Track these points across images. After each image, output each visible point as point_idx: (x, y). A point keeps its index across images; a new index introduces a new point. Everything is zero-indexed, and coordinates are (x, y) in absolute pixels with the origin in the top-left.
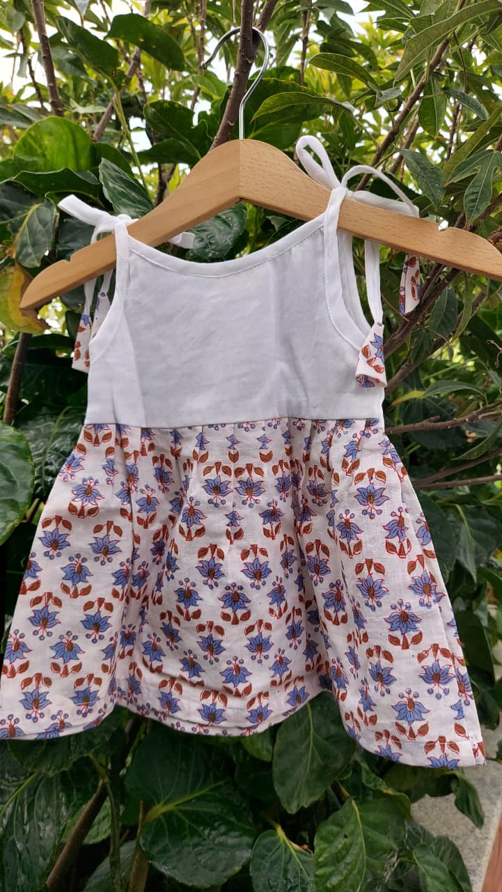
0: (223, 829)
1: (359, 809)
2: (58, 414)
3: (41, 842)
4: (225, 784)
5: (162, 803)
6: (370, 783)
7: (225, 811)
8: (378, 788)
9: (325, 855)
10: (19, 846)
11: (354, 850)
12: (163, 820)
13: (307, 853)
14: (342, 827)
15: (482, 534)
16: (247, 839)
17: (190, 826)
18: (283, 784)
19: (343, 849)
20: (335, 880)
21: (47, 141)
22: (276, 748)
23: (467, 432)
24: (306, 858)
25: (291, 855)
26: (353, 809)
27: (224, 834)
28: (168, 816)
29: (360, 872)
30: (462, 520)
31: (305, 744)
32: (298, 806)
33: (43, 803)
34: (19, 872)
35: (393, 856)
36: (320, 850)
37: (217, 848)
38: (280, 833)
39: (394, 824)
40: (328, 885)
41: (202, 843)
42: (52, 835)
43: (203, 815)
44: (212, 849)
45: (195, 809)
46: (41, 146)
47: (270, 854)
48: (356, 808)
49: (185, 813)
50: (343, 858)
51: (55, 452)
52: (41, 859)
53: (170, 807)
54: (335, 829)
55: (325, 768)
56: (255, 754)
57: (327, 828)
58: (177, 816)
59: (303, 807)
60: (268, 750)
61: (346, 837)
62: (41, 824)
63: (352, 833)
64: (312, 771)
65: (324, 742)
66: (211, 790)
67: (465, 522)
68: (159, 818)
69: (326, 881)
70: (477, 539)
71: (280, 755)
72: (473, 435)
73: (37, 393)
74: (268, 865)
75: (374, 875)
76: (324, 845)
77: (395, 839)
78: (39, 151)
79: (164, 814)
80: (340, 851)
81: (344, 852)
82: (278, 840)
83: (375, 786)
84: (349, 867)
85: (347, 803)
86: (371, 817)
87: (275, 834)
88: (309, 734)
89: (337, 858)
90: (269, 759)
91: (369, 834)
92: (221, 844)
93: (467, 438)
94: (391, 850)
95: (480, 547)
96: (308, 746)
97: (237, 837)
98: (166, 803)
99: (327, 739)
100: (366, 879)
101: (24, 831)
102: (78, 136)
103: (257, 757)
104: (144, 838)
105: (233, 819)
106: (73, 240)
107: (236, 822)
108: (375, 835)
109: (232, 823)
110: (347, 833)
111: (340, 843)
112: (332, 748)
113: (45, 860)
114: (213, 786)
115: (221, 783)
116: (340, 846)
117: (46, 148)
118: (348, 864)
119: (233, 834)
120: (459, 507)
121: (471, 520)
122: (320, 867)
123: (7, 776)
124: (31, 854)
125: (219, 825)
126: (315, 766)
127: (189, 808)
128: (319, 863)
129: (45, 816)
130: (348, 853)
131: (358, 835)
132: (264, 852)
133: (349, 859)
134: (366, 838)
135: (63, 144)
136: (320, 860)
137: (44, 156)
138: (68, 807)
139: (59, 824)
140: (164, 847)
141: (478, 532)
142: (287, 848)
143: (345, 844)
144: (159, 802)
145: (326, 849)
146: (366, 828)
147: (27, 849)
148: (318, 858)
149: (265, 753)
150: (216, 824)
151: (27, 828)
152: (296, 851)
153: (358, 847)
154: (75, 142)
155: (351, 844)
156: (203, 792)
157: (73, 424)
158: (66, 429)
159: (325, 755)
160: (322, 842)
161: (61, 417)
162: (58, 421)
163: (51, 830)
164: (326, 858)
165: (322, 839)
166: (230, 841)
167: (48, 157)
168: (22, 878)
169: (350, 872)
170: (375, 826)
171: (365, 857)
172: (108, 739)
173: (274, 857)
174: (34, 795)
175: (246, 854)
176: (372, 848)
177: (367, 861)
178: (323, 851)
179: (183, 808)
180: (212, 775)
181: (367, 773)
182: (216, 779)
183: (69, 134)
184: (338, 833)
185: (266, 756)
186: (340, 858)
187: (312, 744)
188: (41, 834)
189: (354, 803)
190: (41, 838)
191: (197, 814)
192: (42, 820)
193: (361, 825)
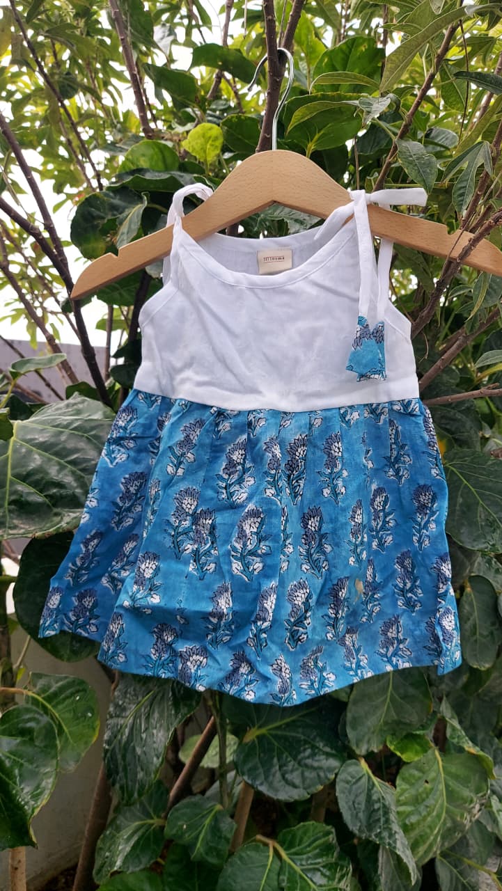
0: (309, 752)
1: (442, 760)
3: (155, 745)
5: (257, 727)
6: (455, 738)
7: (313, 736)
8: (461, 744)
9: (406, 795)
10: (139, 751)
11: (434, 796)
12: (256, 742)
13: (390, 789)
14: (423, 773)
17: (278, 748)
18: (355, 728)
19: (423, 792)
20: (414, 819)
25: (374, 785)
26: (436, 758)
27: (310, 757)
28: (261, 738)
29: (439, 816)
31: (382, 699)
33: (157, 716)
34: (139, 769)
35: (474, 807)
36: (402, 789)
37: (302, 768)
38: (364, 765)
39: (477, 779)
40: (407, 822)
41: (289, 764)
42: (163, 740)
43: (291, 740)
44: (296, 769)
45: (285, 733)
47: (354, 780)
48: (439, 758)
49: (275, 737)
50: (424, 800)
52: (155, 759)
53: (263, 731)
54: (417, 773)
57: (409, 772)
58: (268, 739)
59: (372, 751)
61: (427, 782)
62: (155, 731)
63: (434, 780)
64: (386, 723)
65: (399, 700)
69: (406, 818)
71: (355, 703)
75: (454, 821)
76: (405, 786)
77: (477, 793)
79: (258, 737)
80: (420, 794)
81: (424, 796)
82: (361, 771)
84: (428, 809)
85: (430, 752)
86: (453, 769)
87: (358, 765)
88: (387, 691)
89: (417, 799)
91: (450, 783)
92: (307, 765)
94: (472, 803)
96: (386, 699)
97: (320, 761)
98: (260, 727)
99: (404, 698)
100: (444, 823)
101: (142, 739)
105: (319, 745)
107: (321, 748)
108: (456, 785)
109: (317, 748)
110: (428, 780)
111: (422, 786)
113: (158, 758)
116: (420, 790)
118: (427, 807)
122: (401, 805)
123: (128, 696)
124: (148, 756)
125: (306, 749)
126: (389, 720)
127: (279, 733)
128: (401, 801)
129: (158, 725)
130: (428, 797)
131: (439, 783)
132: (349, 778)
133: (428, 802)
134: (447, 786)
136: (402, 798)
138: (175, 717)
140: (254, 766)
142: (370, 778)
143: (426, 789)
144: (254, 726)
145: (407, 789)
146: (448, 778)
147: (144, 752)
148: (399, 796)
150: (302, 748)
151: (144, 736)
152: (379, 783)
153: (439, 793)
155: (432, 789)
156: (293, 718)
159: (400, 711)
160: (404, 783)
164: (407, 798)
165: (403, 779)
166: (314, 763)
168: (141, 775)
169: (429, 814)
170: (456, 777)
171: (445, 803)
176: (453, 797)
177: (447, 807)
178: (404, 791)
179: (274, 732)
184: (419, 778)
186: (420, 800)
187: (388, 700)
188: (155, 739)
189: (437, 753)
190: (154, 742)
191: (286, 738)
192: (156, 728)
193: (443, 775)
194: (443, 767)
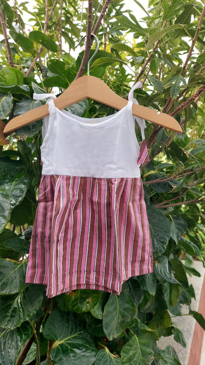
0: (84, 349)
1: (138, 339)
2: (13, 181)
3: (10, 358)
4: (84, 332)
5: (59, 340)
6: (142, 327)
7: (85, 343)
8: (145, 329)
9: (125, 359)
11: (137, 356)
12: (60, 347)
13: (118, 358)
14: (132, 346)
15: (180, 227)
16: (94, 353)
17: (70, 349)
18: (107, 328)
19: (132, 355)
21: (7, 76)
22: (104, 313)
23: (173, 186)
24: (118, 360)
25: (112, 359)
26: (135, 338)
27: (85, 352)
28: (62, 345)
29: (139, 364)
30: (172, 221)
31: (116, 311)
32: (113, 338)
33: (10, 342)
35: (152, 356)
36: (123, 357)
37: (82, 357)
38: (107, 350)
39: (152, 343)
41: (76, 356)
42: (14, 354)
43: (76, 344)
44: (80, 358)
45: (72, 342)
46: (4, 78)
47: (103, 359)
48: (137, 338)
49: (68, 344)
50: (133, 359)
51: (13, 196)
53: (62, 342)
54: (129, 348)
55: (123, 322)
56: (96, 317)
57: (126, 347)
58: (65, 345)
59: (115, 338)
60: (101, 315)
61: (133, 350)
62: (9, 350)
63: (136, 349)
64: (118, 323)
65: (123, 311)
66: (79, 334)
67: (173, 221)
68: (58, 347)
70: (178, 229)
71: (106, 316)
72: (175, 187)
73: (4, 174)
74: (102, 363)
76: (125, 355)
77: (153, 349)
78: (4, 80)
79: (60, 345)
80: (131, 357)
81: (133, 357)
82: (106, 353)
83: (144, 328)
84: (135, 362)
85: (133, 337)
86: (143, 341)
87: (105, 351)
88: (117, 308)
89: (130, 359)
90: (101, 318)
91: (142, 348)
92: (83, 356)
93: (173, 188)
94: (151, 353)
95: (178, 232)
96: (117, 313)
97: (90, 352)
99: (124, 310)
102: (19, 74)
103: (97, 318)
104: (52, 355)
105: (88, 346)
106: (20, 111)
107: (89, 347)
108: (144, 348)
109: (88, 347)
111: (131, 353)
112: (126, 313)
113: (12, 364)
114: (79, 333)
115: (82, 332)
116: (131, 354)
117: (6, 79)
118: (134, 361)
119: (88, 351)
120: (170, 216)
121: (175, 221)
124: (5, 363)
125: (83, 348)
126: (119, 321)
127: (70, 342)
128: (123, 362)
129: (11, 346)
130: (134, 357)
131: (138, 349)
132: (101, 358)
133: (135, 359)
134: (141, 350)
135: (13, 78)
136: (124, 361)
137: (6, 82)
138: (21, 341)
139: (17, 348)
140: (60, 358)
141: (177, 226)
142: (110, 356)
143: (133, 353)
144: (57, 340)
145: (126, 356)
146: (141, 346)
147: (3, 362)
148: (123, 360)
149: (100, 316)
150: (81, 348)
151: (3, 353)
152: (114, 357)
153: (138, 354)
154: (17, 77)
155: (136, 353)
156: (75, 335)
157: (20, 185)
158: (17, 187)
159: (123, 316)
161: (14, 182)
162: (13, 184)
163: (14, 352)
164: (126, 360)
165: (124, 352)
166: (87, 354)
167: (7, 82)
170: (144, 345)
171: (141, 358)
172: (35, 313)
173: (105, 360)
174: (6, 339)
175: (93, 359)
176: (144, 354)
177: (142, 359)
178: (124, 357)
179: (67, 342)
180: (78, 329)
181: (140, 323)
182: (80, 331)
183: (15, 74)
184: (130, 349)
185: (100, 317)
186: (131, 359)
187: (118, 312)
188: (10, 354)
189: (136, 336)
190: (9, 356)
191: (73, 344)
192: (10, 348)
193: (139, 345)
194: (139, 341)
